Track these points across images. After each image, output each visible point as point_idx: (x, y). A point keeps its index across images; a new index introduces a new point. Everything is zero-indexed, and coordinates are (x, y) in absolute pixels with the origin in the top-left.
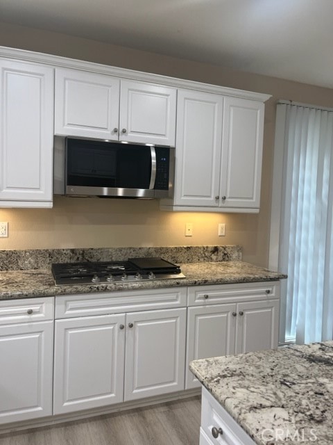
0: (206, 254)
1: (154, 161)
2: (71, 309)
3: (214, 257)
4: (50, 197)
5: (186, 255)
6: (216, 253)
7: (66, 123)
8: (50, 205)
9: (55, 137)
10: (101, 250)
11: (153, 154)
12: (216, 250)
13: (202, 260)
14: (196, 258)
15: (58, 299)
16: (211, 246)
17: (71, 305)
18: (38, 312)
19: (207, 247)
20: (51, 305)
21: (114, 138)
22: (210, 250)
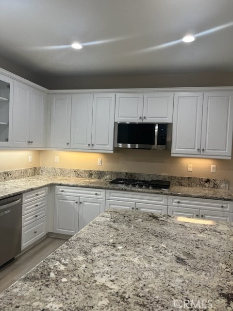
0: (201, 183)
1: (156, 131)
2: (112, 196)
3: (207, 185)
4: (112, 148)
5: (187, 182)
6: (208, 183)
7: (120, 116)
8: (112, 152)
9: (115, 123)
10: (140, 174)
11: (157, 127)
12: (208, 181)
13: (198, 186)
14: (194, 185)
15: (108, 191)
16: (205, 178)
17: (112, 194)
18: (99, 195)
19: (202, 179)
20: (104, 193)
21: (141, 121)
22: (204, 180)
